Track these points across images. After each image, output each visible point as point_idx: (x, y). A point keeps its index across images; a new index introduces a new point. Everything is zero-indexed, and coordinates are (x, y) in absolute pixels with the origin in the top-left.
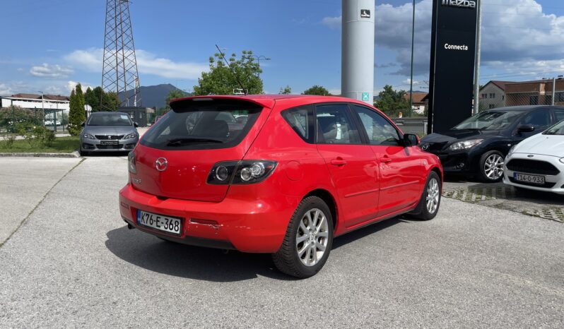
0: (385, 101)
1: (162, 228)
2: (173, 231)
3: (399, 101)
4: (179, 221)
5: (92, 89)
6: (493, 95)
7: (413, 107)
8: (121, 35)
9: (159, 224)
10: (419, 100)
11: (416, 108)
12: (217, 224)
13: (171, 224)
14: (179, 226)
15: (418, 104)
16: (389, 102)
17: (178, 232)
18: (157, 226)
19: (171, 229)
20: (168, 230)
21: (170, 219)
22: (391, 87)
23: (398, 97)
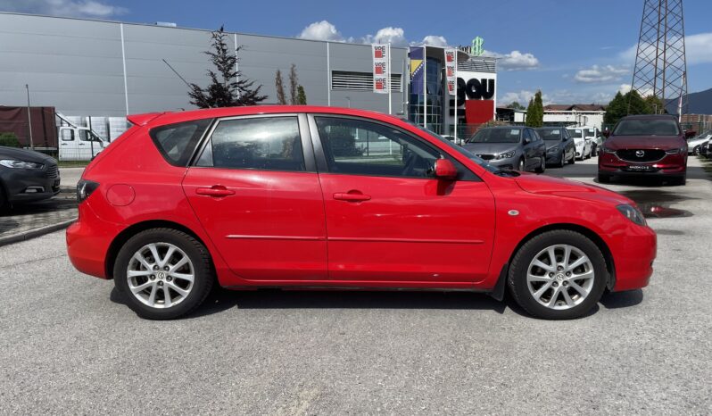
5: (624, 93)
8: (665, 17)
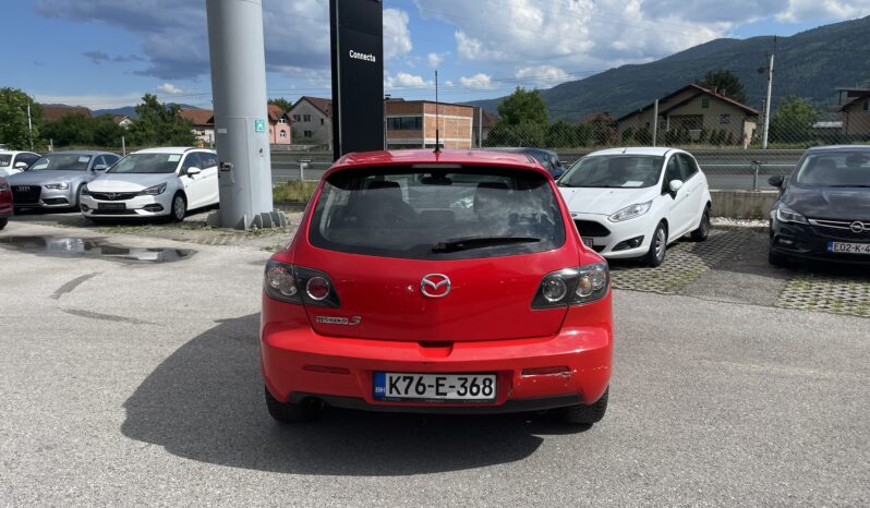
0: (147, 121)
1: (453, 395)
2: (481, 396)
3: (172, 121)
4: (493, 377)
6: (307, 118)
7: (195, 131)
9: (441, 390)
10: (204, 121)
11: (199, 133)
12: (568, 370)
13: (473, 385)
14: (493, 386)
15: (202, 127)
16: (154, 122)
17: (492, 396)
18: (438, 393)
19: (476, 394)
20: (469, 396)
21: (470, 378)
22: (155, 98)
23: (169, 114)
